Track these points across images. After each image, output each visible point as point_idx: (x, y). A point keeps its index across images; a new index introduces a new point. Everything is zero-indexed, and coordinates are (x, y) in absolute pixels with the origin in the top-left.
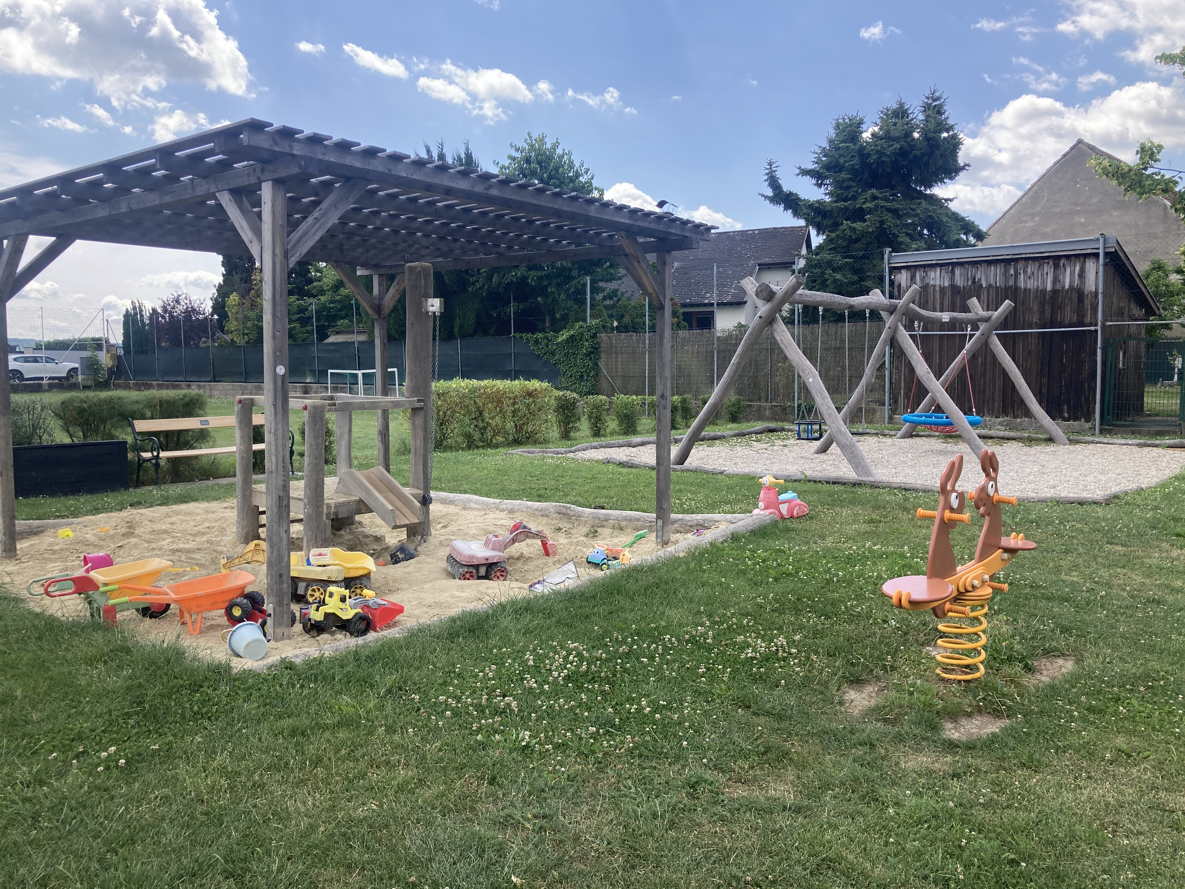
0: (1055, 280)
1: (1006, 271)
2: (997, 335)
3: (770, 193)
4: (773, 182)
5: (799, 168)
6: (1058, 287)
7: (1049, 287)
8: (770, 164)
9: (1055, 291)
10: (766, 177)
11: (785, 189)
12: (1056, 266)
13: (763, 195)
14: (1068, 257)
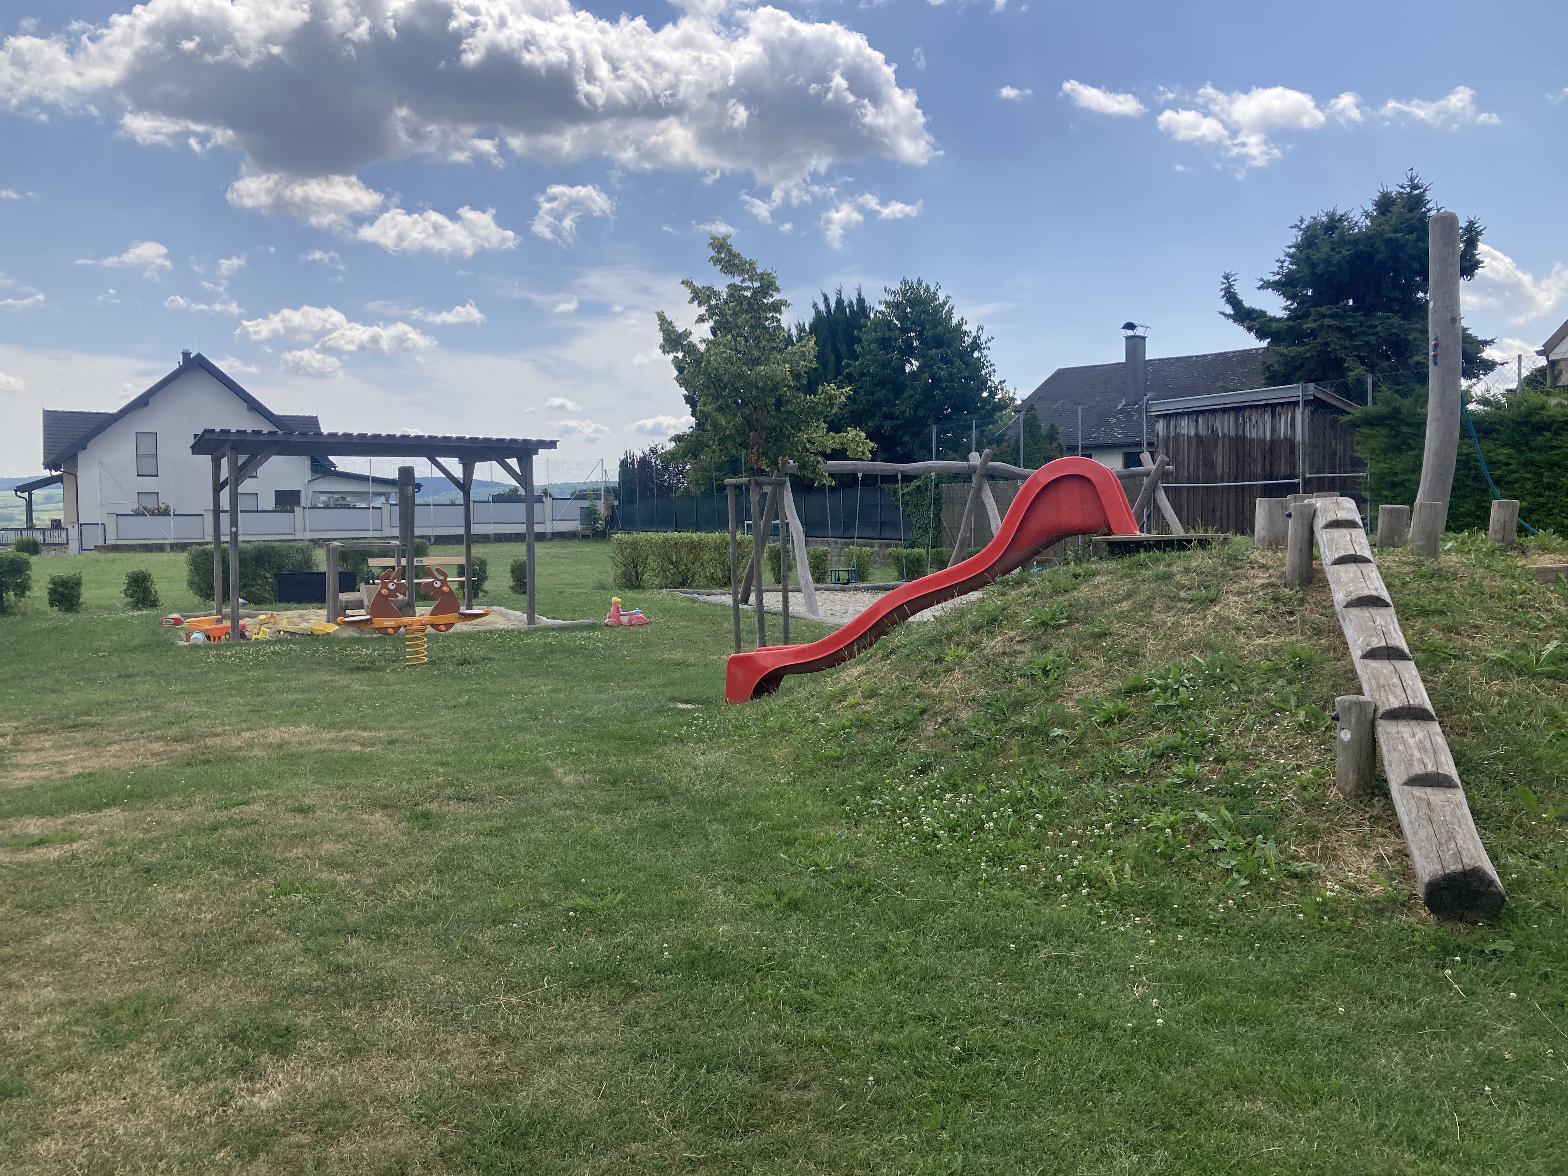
0: (1273, 430)
1: (1237, 419)
2: (1165, 488)
3: (1229, 310)
4: (1232, 298)
5: (1262, 280)
6: (1276, 437)
7: (1268, 437)
8: (1226, 277)
9: (1273, 441)
10: (1222, 293)
11: (1247, 304)
12: (1273, 414)
13: (1222, 313)
14: (1282, 405)
